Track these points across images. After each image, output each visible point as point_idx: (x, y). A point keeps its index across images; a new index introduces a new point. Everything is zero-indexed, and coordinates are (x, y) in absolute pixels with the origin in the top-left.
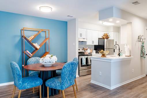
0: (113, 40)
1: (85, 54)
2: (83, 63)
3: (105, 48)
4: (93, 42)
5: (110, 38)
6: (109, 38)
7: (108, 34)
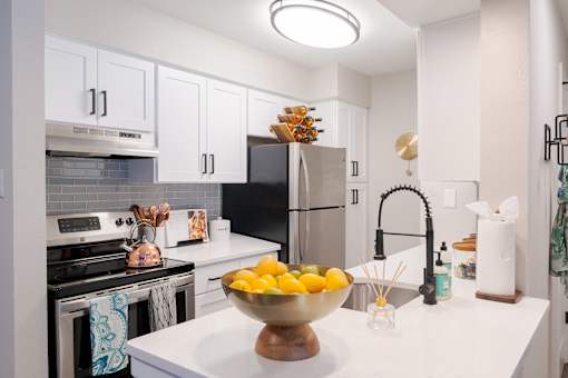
0: (343, 151)
1: (134, 262)
2: (97, 355)
3: (294, 203)
4: (208, 162)
5: (322, 141)
6: (319, 136)
7: (310, 114)
